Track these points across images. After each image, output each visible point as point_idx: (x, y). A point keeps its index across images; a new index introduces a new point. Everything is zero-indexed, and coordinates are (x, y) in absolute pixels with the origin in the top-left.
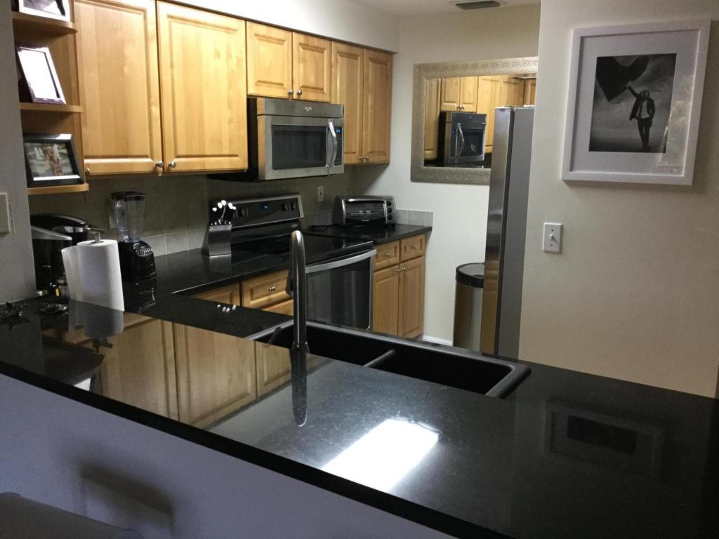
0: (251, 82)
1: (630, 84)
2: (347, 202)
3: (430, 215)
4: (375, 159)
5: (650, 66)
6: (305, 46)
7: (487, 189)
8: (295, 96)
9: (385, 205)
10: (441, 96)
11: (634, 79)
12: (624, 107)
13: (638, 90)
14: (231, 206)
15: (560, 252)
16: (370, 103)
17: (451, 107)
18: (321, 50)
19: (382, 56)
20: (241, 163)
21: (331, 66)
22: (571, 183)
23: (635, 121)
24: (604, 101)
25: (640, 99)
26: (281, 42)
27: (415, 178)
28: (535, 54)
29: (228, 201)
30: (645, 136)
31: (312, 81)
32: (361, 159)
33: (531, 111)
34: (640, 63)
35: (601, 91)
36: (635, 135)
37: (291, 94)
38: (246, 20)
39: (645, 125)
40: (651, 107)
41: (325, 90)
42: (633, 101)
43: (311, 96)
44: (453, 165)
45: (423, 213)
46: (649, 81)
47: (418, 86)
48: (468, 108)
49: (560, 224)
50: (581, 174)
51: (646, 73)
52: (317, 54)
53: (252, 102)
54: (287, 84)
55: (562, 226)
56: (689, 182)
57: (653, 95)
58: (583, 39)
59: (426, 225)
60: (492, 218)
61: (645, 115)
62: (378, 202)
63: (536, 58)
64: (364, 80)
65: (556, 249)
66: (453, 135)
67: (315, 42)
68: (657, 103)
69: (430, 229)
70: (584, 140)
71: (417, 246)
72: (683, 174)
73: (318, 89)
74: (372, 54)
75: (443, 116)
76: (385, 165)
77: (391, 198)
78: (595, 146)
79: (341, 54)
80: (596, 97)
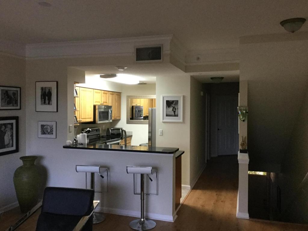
0: (94, 102)
1: (172, 105)
2: (111, 130)
3: (132, 132)
4: (118, 118)
5: (175, 102)
6: (104, 93)
7: (147, 125)
8: (102, 104)
9: (121, 130)
10: (132, 102)
11: (172, 104)
12: (171, 109)
13: (173, 106)
14: (90, 129)
15: (162, 135)
16: (116, 105)
17: (134, 104)
18: (107, 94)
19: (119, 93)
20: (92, 120)
21: (109, 97)
22: (163, 122)
23: (173, 111)
24: (168, 108)
25: (173, 107)
26: (99, 93)
27: (127, 123)
28: (155, 94)
29: (89, 128)
30: (175, 114)
31: (105, 101)
32: (115, 118)
33: (155, 109)
34: (173, 101)
35: (167, 106)
36: (173, 113)
37: (101, 104)
38: (94, 89)
39: (175, 112)
40: (175, 109)
41: (108, 103)
42: (172, 108)
43: (105, 104)
44: (136, 119)
45: (130, 132)
46: (175, 105)
47: (127, 101)
48: (138, 105)
49: (162, 130)
50: (165, 120)
51: (174, 103)
52: (106, 95)
53: (95, 107)
54: (100, 102)
55: (162, 131)
56: (182, 122)
57: (175, 107)
58: (163, 97)
59: (131, 135)
60: (149, 132)
61: (174, 110)
62: (119, 129)
63: (155, 95)
64: (115, 100)
65: (161, 134)
66: (135, 112)
67: (106, 92)
68: (176, 108)
69: (132, 136)
70: (165, 115)
71: (129, 140)
72: (181, 120)
73: (106, 102)
74: (117, 93)
75: (133, 107)
76: (119, 120)
77: (122, 128)
78: (167, 115)
79: (111, 94)
80: (166, 107)
